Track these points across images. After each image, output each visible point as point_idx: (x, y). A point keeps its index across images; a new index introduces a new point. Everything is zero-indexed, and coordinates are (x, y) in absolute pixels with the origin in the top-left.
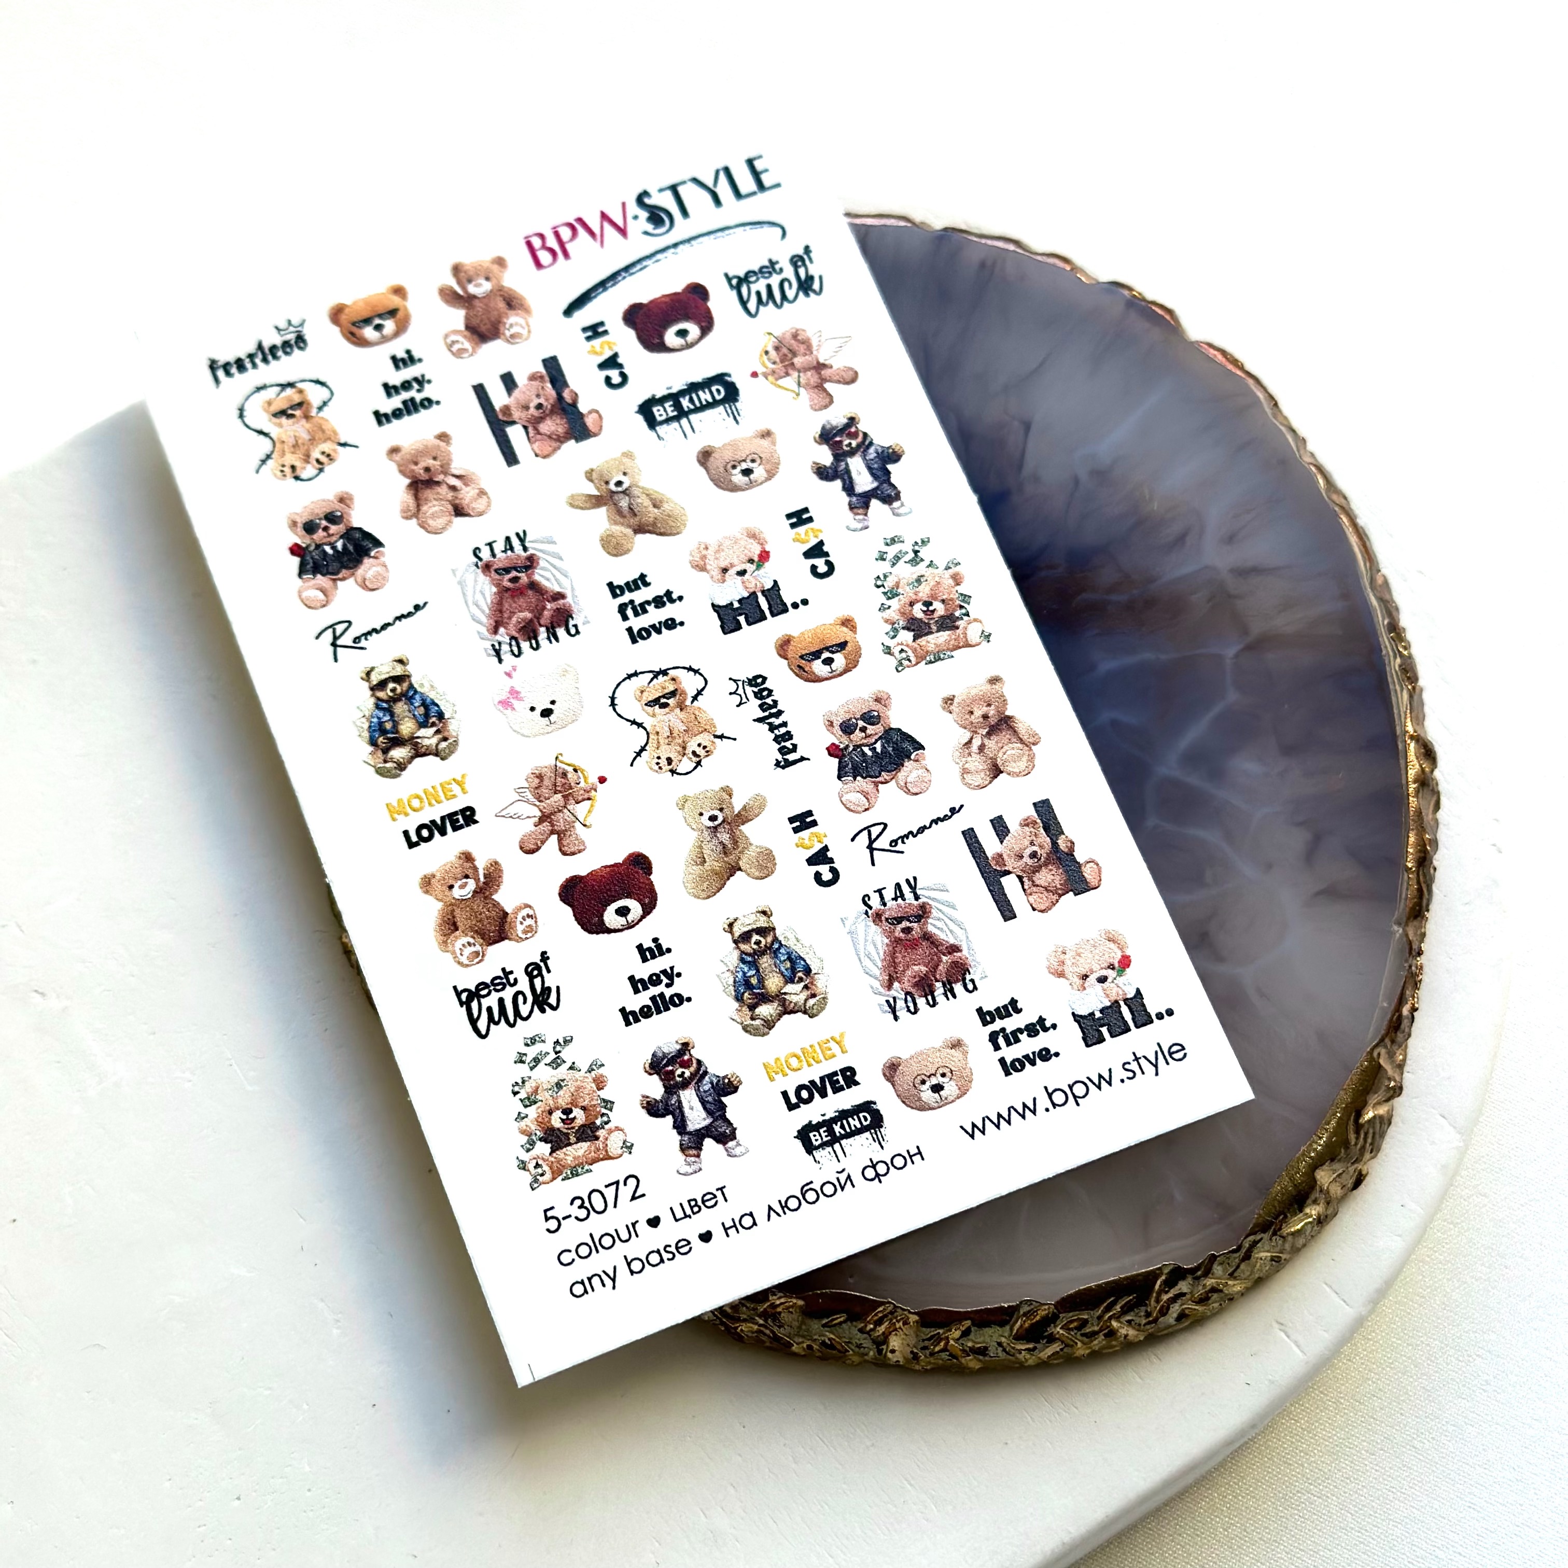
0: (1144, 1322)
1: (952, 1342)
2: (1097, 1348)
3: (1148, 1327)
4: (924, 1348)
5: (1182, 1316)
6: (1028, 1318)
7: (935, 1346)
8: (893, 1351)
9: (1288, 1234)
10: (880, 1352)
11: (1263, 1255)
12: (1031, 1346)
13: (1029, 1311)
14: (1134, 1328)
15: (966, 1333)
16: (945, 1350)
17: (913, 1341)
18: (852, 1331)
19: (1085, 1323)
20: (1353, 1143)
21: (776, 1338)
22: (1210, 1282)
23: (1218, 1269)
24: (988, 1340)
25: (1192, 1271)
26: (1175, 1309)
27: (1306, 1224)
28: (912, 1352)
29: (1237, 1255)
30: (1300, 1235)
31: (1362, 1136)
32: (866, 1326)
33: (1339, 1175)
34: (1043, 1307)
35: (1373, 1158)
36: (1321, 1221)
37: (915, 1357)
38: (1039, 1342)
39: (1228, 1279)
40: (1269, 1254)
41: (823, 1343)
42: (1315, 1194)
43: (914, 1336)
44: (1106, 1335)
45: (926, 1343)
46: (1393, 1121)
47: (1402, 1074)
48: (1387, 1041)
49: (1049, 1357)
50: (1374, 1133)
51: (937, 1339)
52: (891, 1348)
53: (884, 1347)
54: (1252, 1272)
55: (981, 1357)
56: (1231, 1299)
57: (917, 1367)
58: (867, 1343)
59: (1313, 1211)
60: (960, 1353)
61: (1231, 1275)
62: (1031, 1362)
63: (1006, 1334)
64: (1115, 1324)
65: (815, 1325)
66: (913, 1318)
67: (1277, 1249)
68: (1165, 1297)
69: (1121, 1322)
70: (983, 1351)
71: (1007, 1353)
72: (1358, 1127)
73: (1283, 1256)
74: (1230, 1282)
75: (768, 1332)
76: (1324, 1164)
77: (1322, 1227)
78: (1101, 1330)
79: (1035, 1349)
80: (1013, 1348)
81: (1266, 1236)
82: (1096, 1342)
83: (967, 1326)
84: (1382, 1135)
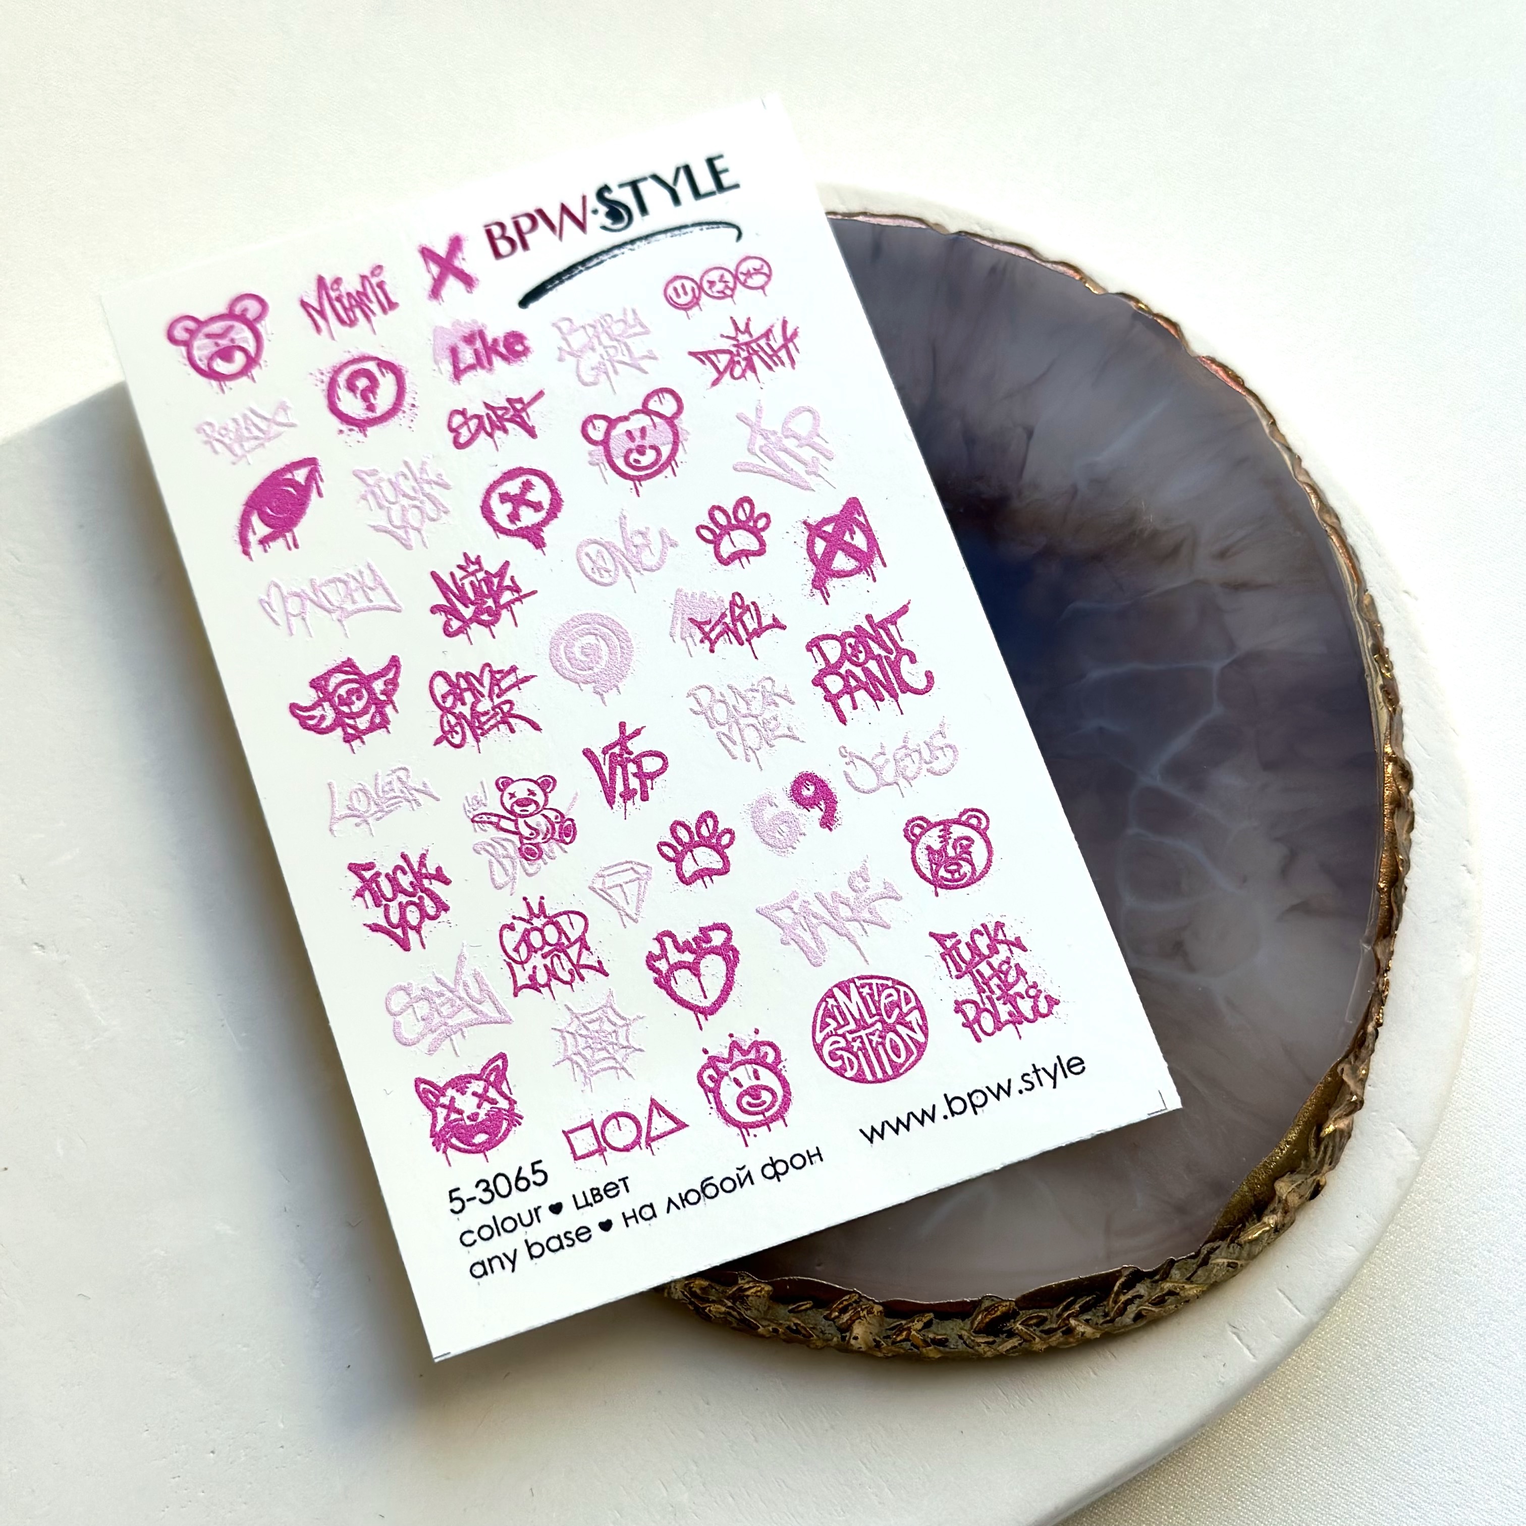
0: (1101, 1321)
1: (913, 1333)
2: (1054, 1344)
3: (1105, 1326)
4: (888, 1337)
5: (1139, 1316)
6: (989, 1313)
7: (898, 1335)
8: (856, 1338)
9: (1245, 1242)
10: (843, 1338)
11: (1220, 1261)
12: (991, 1339)
13: (991, 1306)
14: (1091, 1326)
15: (928, 1325)
16: (907, 1339)
17: (875, 1330)
18: (817, 1318)
19: (1043, 1320)
20: (1313, 1154)
21: (743, 1321)
22: (1167, 1286)
23: (1175, 1273)
24: (949, 1332)
25: (1150, 1275)
26: (1132, 1310)
27: (1264, 1232)
28: (875, 1340)
29: (1196, 1260)
30: (1257, 1244)
31: (1322, 1148)
32: (830, 1314)
33: (1298, 1186)
34: (1004, 1304)
35: (1331, 1169)
36: (1278, 1230)
37: (878, 1345)
38: (998, 1336)
39: (1186, 1283)
40: (1226, 1261)
41: (789, 1328)
42: (1275, 1204)
43: (877, 1325)
44: (1064, 1333)
45: (889, 1333)
46: (1353, 1133)
47: (1364, 1088)
48: (1352, 1058)
49: (1007, 1350)
50: (1334, 1147)
51: (900, 1329)
52: (854, 1335)
53: (848, 1334)
54: (1209, 1277)
55: (941, 1348)
56: (1187, 1302)
57: (880, 1355)
58: (831, 1330)
59: (1271, 1220)
60: (921, 1343)
61: (1188, 1279)
62: (989, 1354)
63: (968, 1327)
64: (1073, 1322)
65: (782, 1311)
66: (877, 1308)
67: (1235, 1256)
68: (1123, 1298)
69: (1079, 1321)
70: (943, 1343)
71: (967, 1345)
72: (1319, 1141)
73: (1239, 1263)
74: (1187, 1286)
75: (735, 1313)
76: (1283, 1176)
77: (1279, 1236)
78: (1059, 1328)
79: (994, 1342)
80: (973, 1341)
81: (1223, 1244)
82: (1054, 1338)
83: (928, 1318)
84: (1342, 1149)
